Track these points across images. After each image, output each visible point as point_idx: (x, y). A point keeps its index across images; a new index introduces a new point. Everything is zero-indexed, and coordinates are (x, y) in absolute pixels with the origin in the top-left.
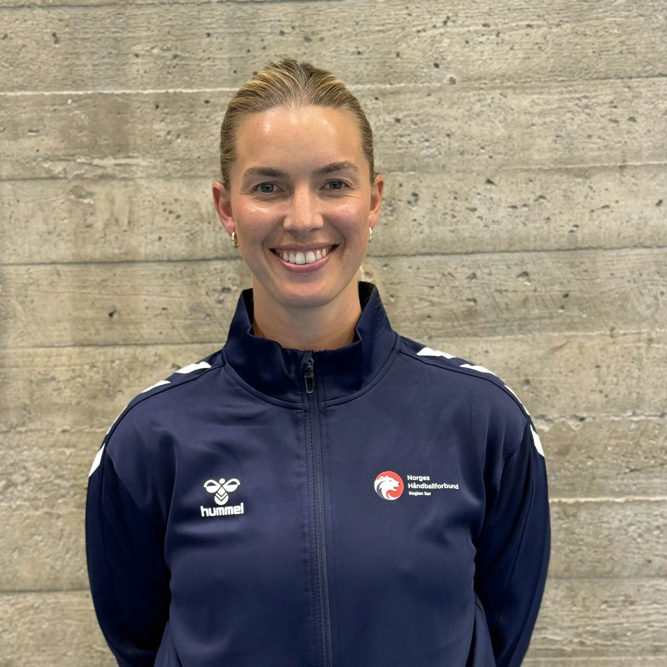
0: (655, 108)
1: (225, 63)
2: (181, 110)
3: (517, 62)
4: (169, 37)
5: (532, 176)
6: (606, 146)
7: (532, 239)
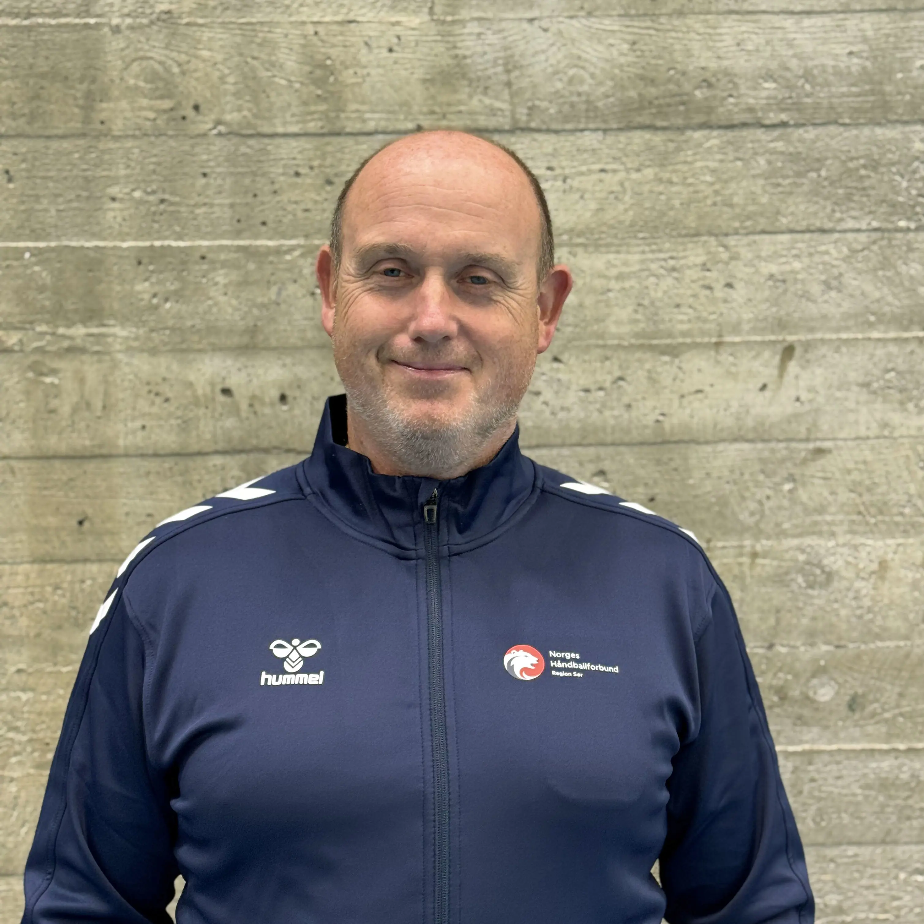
0: (757, 272)
1: (226, 209)
2: (170, 267)
3: (588, 214)
4: (154, 177)
5: (609, 353)
6: (698, 318)
7: (609, 430)
